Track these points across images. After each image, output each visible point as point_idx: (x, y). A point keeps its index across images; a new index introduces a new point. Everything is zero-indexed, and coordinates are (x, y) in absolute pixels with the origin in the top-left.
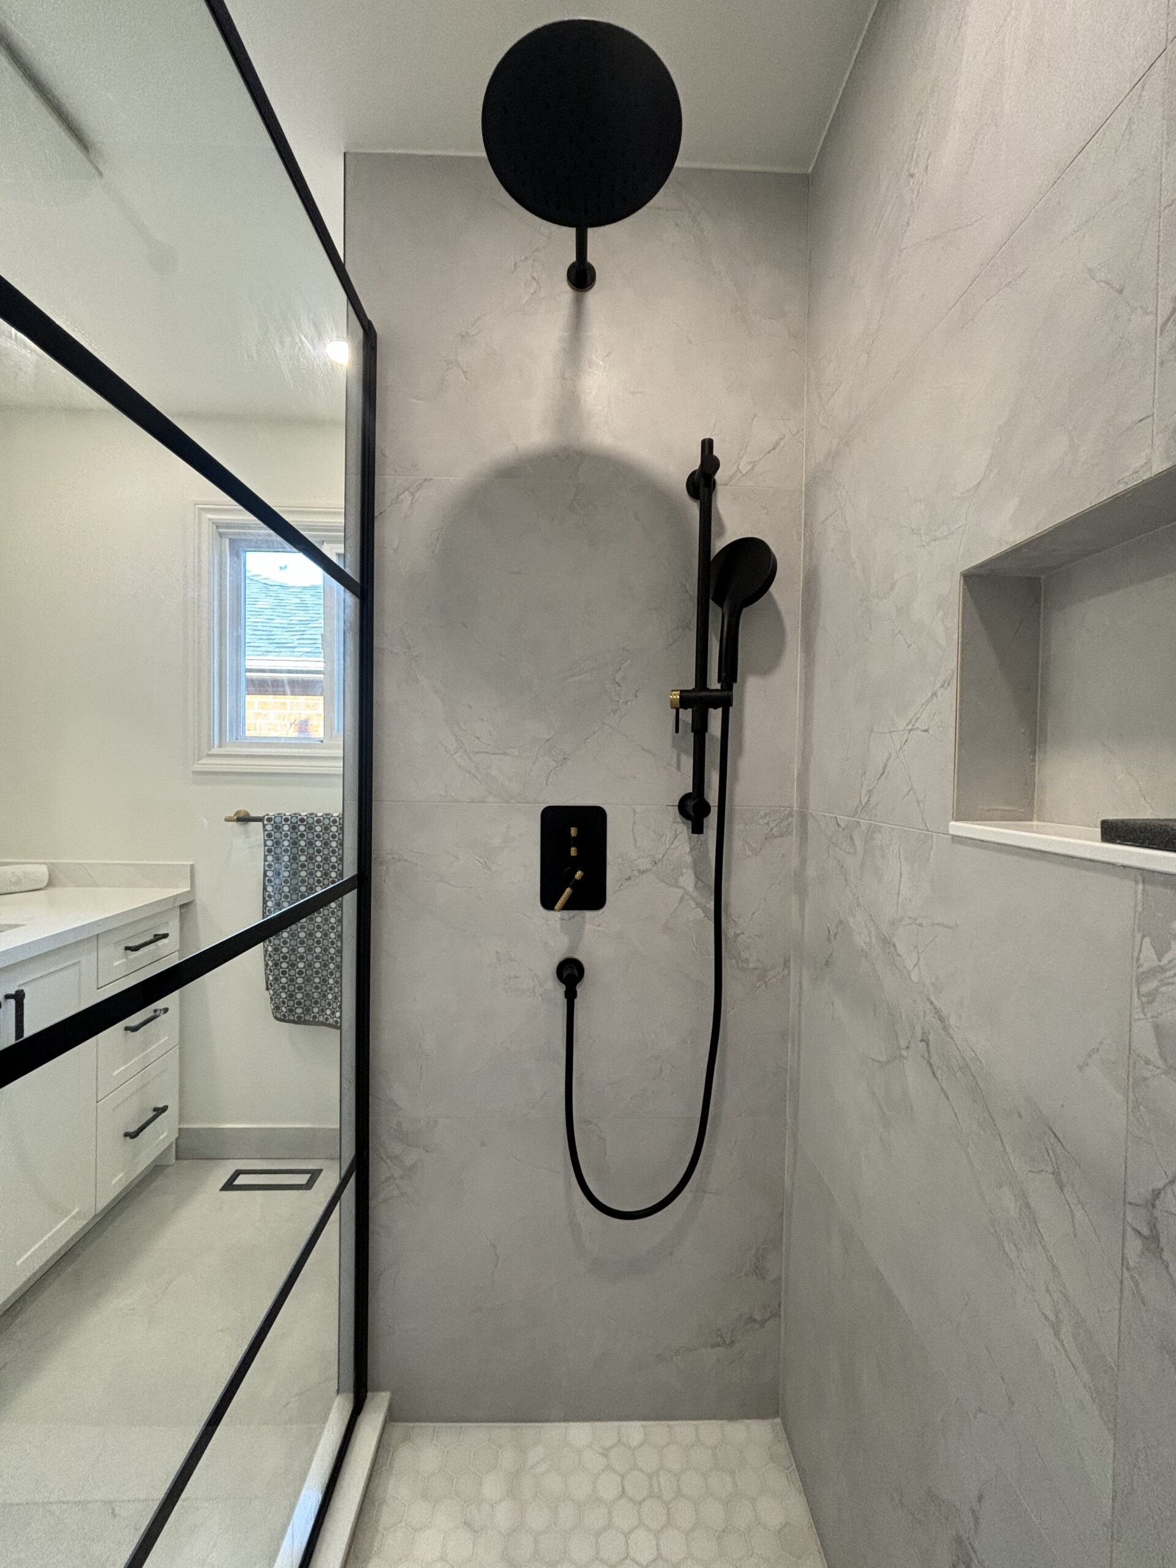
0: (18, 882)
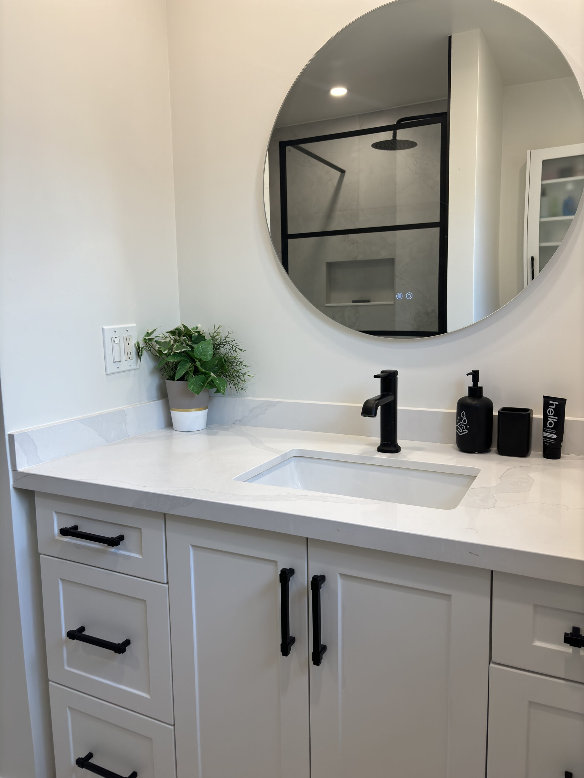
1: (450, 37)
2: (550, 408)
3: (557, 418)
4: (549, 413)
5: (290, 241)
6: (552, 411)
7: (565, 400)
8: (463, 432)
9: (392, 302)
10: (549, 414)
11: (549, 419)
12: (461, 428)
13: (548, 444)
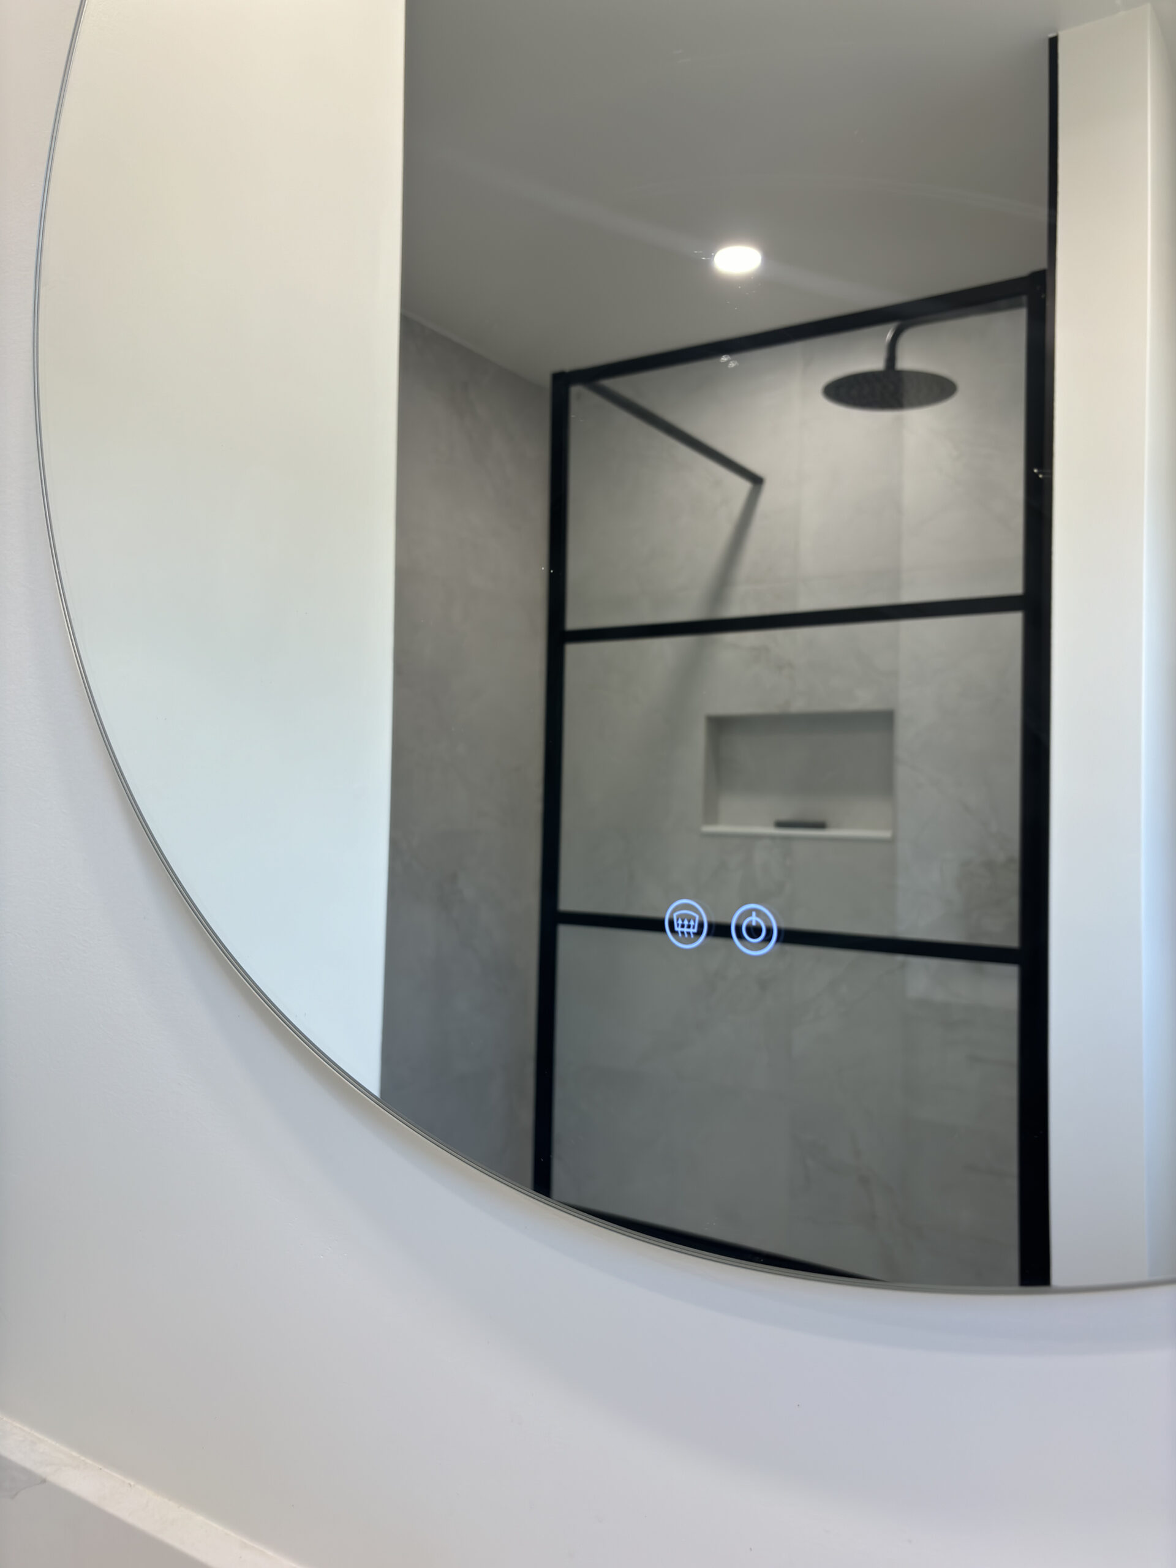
1: (1053, 43)
5: (572, 650)
9: (886, 834)
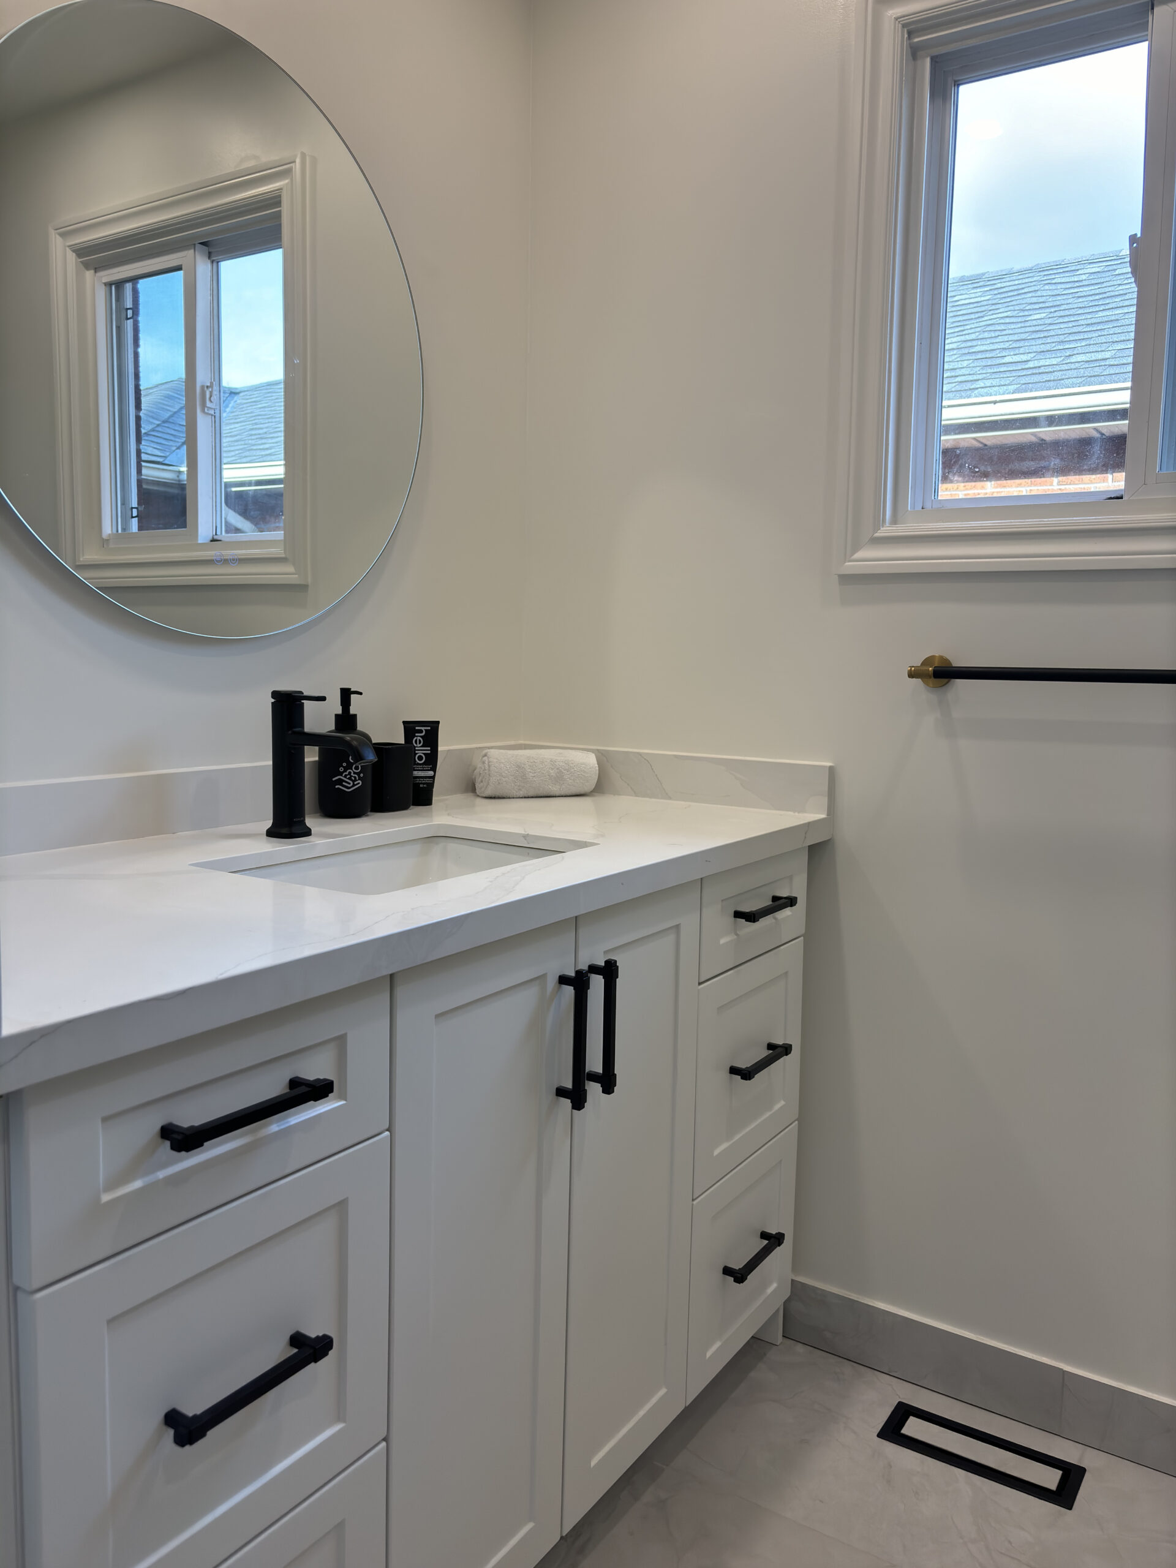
0: (559, 778)
2: (417, 736)
3: (429, 748)
4: (416, 743)
6: (420, 740)
7: (438, 722)
8: (354, 785)
10: (416, 745)
11: (417, 752)
12: (351, 780)
13: (425, 786)
